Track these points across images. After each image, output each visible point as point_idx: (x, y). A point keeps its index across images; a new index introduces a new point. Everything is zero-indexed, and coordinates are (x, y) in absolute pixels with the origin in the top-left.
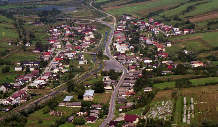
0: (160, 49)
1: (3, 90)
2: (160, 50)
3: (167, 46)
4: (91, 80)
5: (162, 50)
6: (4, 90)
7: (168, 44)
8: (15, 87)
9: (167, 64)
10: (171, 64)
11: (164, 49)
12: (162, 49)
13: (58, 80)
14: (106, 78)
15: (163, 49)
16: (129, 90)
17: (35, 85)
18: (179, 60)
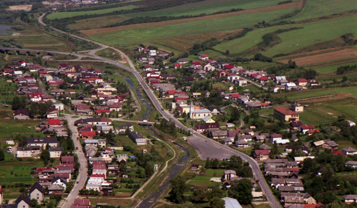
0: (290, 116)
1: (36, 198)
2: (290, 119)
3: (296, 110)
4: (194, 177)
5: (295, 119)
6: (38, 198)
7: (296, 108)
8: (50, 193)
9: (326, 146)
10: (333, 147)
11: (298, 117)
12: (294, 117)
13: (127, 177)
14: (230, 174)
15: (296, 117)
16: (305, 199)
17: (95, 188)
18: (344, 140)
